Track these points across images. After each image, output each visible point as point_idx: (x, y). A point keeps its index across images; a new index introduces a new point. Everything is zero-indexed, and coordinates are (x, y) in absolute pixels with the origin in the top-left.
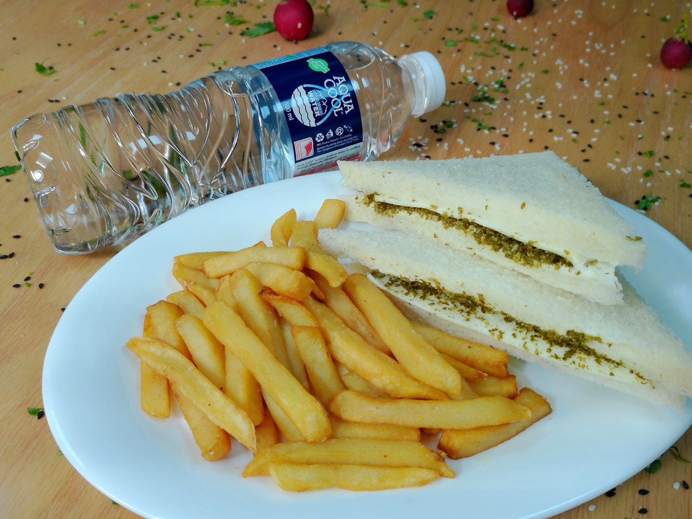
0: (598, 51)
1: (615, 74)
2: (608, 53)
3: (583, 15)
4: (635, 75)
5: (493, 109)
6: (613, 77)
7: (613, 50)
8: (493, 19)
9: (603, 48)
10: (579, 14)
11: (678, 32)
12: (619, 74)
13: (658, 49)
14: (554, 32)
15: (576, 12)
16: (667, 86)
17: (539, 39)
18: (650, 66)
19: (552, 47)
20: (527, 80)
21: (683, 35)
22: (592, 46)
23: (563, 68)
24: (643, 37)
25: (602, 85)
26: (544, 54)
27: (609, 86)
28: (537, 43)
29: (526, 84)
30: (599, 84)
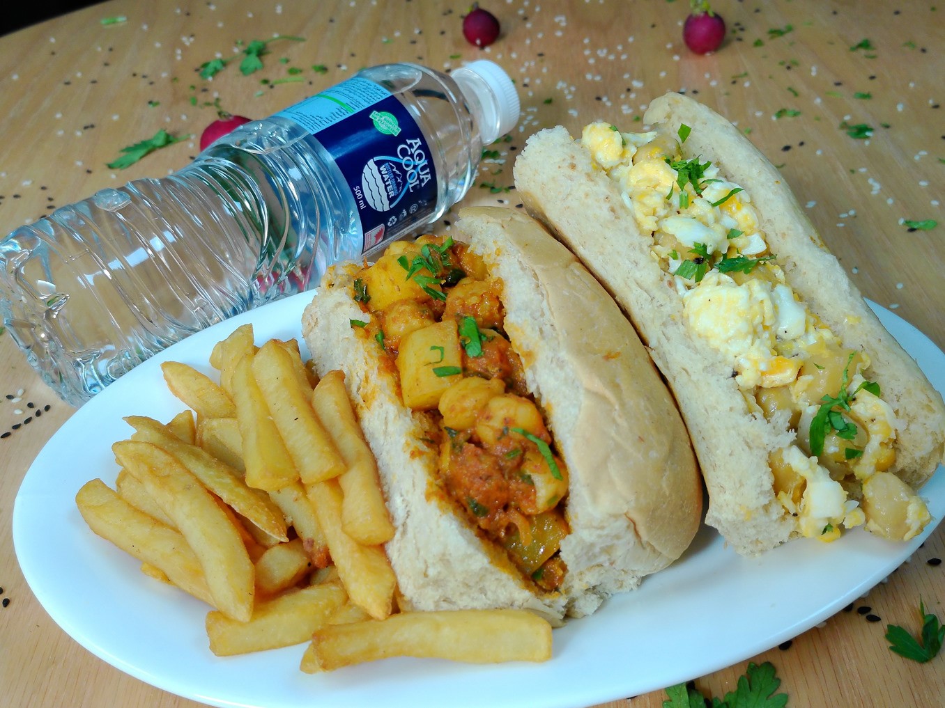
0: (605, 59)
1: (638, 79)
2: (618, 58)
3: (567, 20)
4: (663, 74)
5: (501, 165)
6: (637, 84)
7: (623, 52)
8: (452, 57)
9: (609, 53)
10: (560, 21)
11: (696, 5)
12: (642, 77)
13: (679, 36)
14: (539, 51)
15: (557, 20)
16: (707, 76)
17: (523, 65)
18: (676, 58)
19: (544, 70)
20: (530, 118)
21: (704, 6)
22: (594, 55)
23: (570, 93)
24: (653, 26)
25: (627, 97)
26: (538, 82)
27: (637, 97)
28: (523, 70)
29: (530, 123)
30: (623, 96)
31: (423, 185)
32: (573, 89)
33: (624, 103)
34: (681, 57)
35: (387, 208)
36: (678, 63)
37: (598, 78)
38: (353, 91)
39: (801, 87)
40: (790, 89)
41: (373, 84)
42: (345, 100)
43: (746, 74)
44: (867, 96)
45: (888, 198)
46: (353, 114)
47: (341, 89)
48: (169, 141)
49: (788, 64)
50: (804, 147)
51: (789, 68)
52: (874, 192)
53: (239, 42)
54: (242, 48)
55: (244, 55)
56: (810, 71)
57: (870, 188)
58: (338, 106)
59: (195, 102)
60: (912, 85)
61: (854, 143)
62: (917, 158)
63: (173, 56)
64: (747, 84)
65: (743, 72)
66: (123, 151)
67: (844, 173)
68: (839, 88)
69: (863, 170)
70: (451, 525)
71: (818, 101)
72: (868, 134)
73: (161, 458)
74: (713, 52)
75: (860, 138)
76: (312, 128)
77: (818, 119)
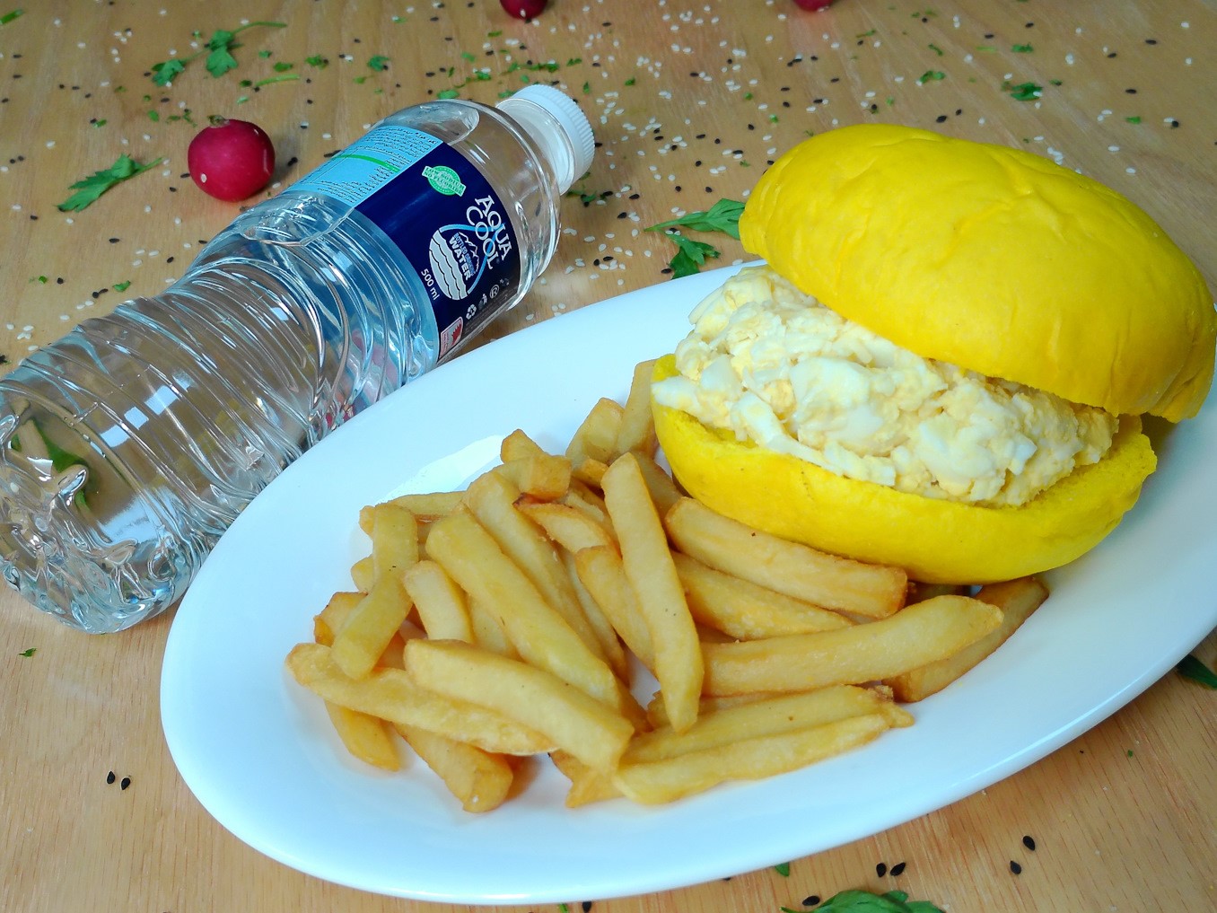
0: (691, 24)
1: (738, 47)
2: (707, 22)
4: (769, 39)
6: (738, 53)
7: (713, 14)
8: (491, 35)
9: (695, 16)
12: (745, 45)
14: (605, 21)
16: (826, 37)
17: (586, 39)
18: (782, 17)
19: (616, 44)
20: (611, 105)
22: (677, 21)
23: (655, 68)
25: (730, 70)
26: (611, 58)
27: (742, 68)
28: (588, 45)
29: (613, 112)
30: (724, 70)
32: (658, 65)
33: (728, 79)
34: (787, 16)
35: (464, 295)
36: (785, 23)
37: (687, 50)
39: (943, 43)
40: (931, 46)
43: (874, 32)
44: (1026, 49)
46: (398, 174)
48: (134, 171)
49: (923, 16)
50: (962, 115)
51: (925, 20)
53: (197, 33)
54: (201, 41)
55: (208, 51)
56: (952, 22)
57: (1052, 156)
59: (156, 118)
60: (1079, 31)
61: (1022, 107)
62: (1100, 119)
63: (108, 59)
64: (877, 44)
65: (870, 30)
66: (73, 187)
67: (1017, 143)
68: (990, 41)
69: (1039, 139)
71: (969, 58)
72: (1036, 94)
74: (827, 7)
75: (1027, 100)
77: (972, 80)
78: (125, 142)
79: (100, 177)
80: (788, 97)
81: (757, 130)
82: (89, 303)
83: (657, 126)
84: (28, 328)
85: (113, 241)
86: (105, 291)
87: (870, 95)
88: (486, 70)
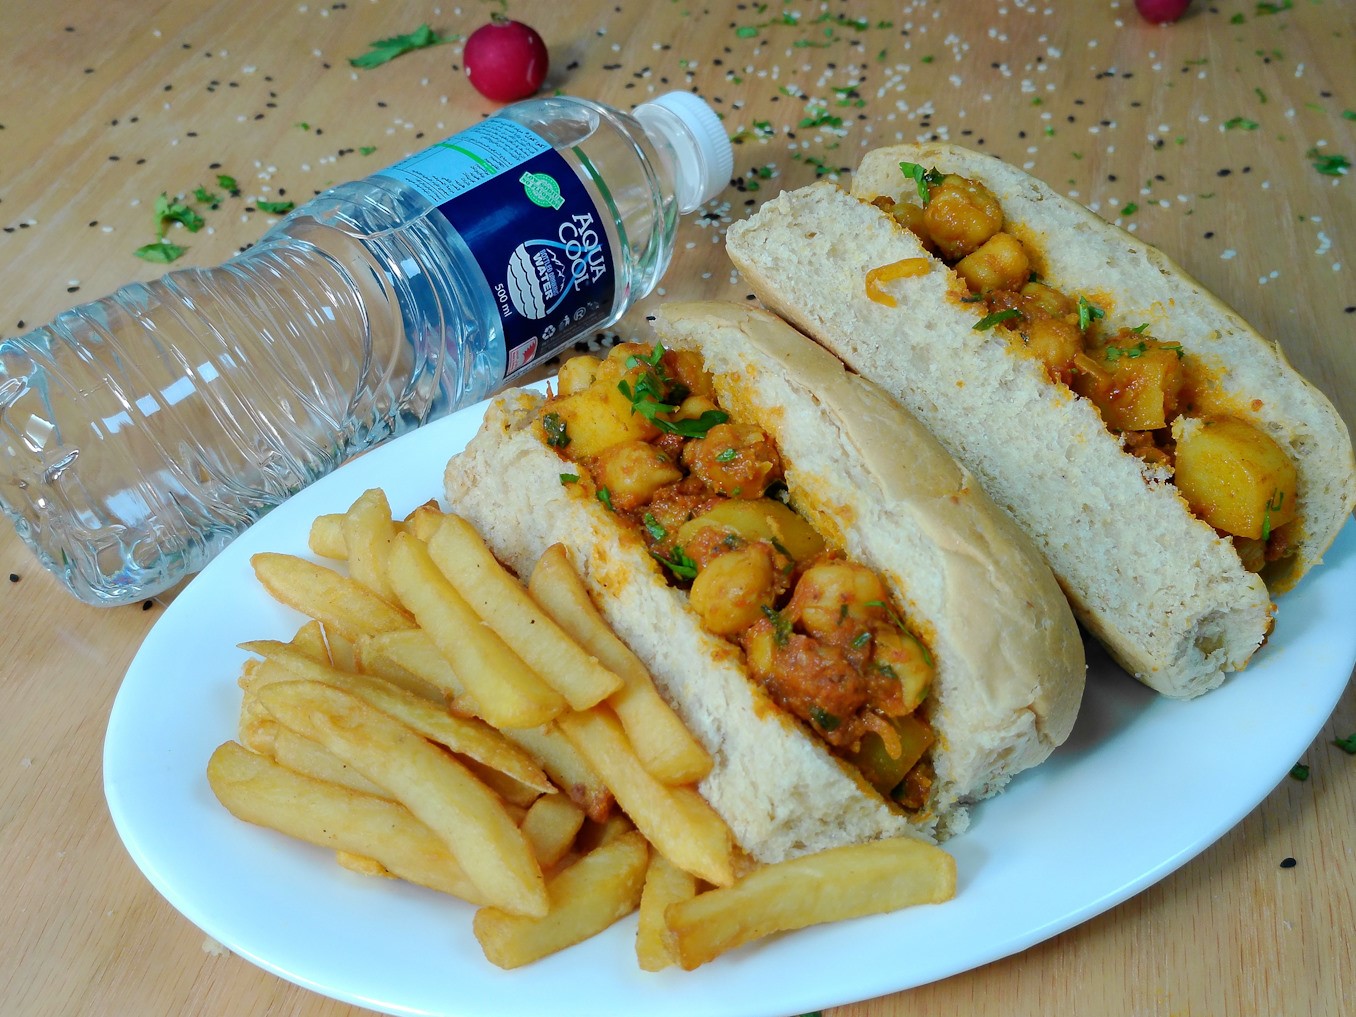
0: (1022, 11)
1: (1057, 47)
2: (1040, 12)
4: (1092, 44)
5: (840, 136)
6: (1053, 53)
9: (1030, 4)
12: (1064, 45)
16: (1152, 55)
18: (1119, 24)
19: (936, 15)
20: (897, 79)
23: (961, 50)
25: (1034, 69)
26: (923, 30)
28: (908, 10)
29: (895, 86)
30: (1028, 68)
31: (594, 280)
33: (1027, 77)
34: (1125, 25)
35: (541, 315)
36: (1119, 31)
37: (1003, 38)
38: (495, 141)
39: (1274, 91)
40: (1258, 91)
41: (525, 130)
42: (483, 154)
43: (1205, 61)
45: (1336, 261)
46: (497, 175)
47: (477, 136)
48: (431, 40)
49: (1267, 56)
50: (1248, 174)
51: (1267, 61)
52: (1319, 252)
56: (1295, 70)
57: (1318, 244)
58: (474, 163)
61: (1318, 180)
64: (1202, 76)
65: (1202, 57)
66: (373, 45)
68: (1325, 100)
69: (1316, 219)
70: (803, 747)
71: (1291, 113)
72: (1341, 170)
73: (341, 701)
74: (1171, 23)
75: (1329, 174)
76: (435, 197)
77: (1281, 139)
78: (438, 11)
79: (400, 40)
80: (1078, 111)
81: (1026, 140)
82: (332, 159)
83: (929, 111)
84: (272, 169)
85: (381, 105)
86: (351, 151)
87: (1164, 129)
88: (796, 15)
